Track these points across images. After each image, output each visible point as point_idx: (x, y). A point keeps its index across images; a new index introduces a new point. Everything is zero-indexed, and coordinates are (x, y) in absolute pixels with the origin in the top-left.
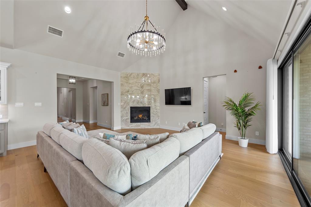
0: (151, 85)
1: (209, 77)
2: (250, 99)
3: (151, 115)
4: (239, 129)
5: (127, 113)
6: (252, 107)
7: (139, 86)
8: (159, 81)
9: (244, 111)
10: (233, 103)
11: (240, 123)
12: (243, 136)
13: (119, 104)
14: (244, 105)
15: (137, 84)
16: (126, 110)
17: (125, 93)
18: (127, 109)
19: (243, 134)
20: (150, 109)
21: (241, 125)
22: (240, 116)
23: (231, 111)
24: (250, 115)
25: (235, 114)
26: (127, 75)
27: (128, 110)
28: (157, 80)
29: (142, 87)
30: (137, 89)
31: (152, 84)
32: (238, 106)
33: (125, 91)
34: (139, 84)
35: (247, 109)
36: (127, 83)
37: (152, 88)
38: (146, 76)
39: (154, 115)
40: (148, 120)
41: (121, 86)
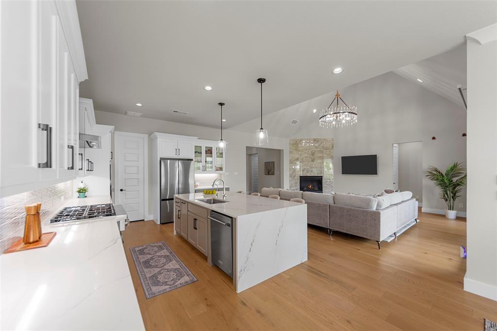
0: (323, 152)
1: (399, 144)
2: (459, 170)
3: (324, 185)
4: (446, 200)
5: (296, 183)
6: (461, 177)
7: (310, 153)
8: (333, 148)
9: (452, 181)
10: (439, 172)
11: (447, 194)
12: (451, 208)
13: (288, 173)
14: (452, 174)
15: (307, 151)
16: (295, 180)
17: (294, 161)
18: (296, 178)
19: (450, 206)
20: (322, 179)
21: (448, 197)
22: (447, 187)
23: (435, 181)
24: (458, 185)
25: (440, 185)
26: (297, 141)
27: (298, 180)
28: (331, 146)
29: (313, 154)
30: (307, 157)
31: (325, 151)
32: (444, 175)
33: (294, 159)
34: (310, 151)
35: (455, 180)
36: (296, 150)
37: (325, 155)
38: (318, 141)
39: (326, 186)
40: (320, 190)
41: (290, 153)
